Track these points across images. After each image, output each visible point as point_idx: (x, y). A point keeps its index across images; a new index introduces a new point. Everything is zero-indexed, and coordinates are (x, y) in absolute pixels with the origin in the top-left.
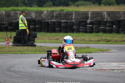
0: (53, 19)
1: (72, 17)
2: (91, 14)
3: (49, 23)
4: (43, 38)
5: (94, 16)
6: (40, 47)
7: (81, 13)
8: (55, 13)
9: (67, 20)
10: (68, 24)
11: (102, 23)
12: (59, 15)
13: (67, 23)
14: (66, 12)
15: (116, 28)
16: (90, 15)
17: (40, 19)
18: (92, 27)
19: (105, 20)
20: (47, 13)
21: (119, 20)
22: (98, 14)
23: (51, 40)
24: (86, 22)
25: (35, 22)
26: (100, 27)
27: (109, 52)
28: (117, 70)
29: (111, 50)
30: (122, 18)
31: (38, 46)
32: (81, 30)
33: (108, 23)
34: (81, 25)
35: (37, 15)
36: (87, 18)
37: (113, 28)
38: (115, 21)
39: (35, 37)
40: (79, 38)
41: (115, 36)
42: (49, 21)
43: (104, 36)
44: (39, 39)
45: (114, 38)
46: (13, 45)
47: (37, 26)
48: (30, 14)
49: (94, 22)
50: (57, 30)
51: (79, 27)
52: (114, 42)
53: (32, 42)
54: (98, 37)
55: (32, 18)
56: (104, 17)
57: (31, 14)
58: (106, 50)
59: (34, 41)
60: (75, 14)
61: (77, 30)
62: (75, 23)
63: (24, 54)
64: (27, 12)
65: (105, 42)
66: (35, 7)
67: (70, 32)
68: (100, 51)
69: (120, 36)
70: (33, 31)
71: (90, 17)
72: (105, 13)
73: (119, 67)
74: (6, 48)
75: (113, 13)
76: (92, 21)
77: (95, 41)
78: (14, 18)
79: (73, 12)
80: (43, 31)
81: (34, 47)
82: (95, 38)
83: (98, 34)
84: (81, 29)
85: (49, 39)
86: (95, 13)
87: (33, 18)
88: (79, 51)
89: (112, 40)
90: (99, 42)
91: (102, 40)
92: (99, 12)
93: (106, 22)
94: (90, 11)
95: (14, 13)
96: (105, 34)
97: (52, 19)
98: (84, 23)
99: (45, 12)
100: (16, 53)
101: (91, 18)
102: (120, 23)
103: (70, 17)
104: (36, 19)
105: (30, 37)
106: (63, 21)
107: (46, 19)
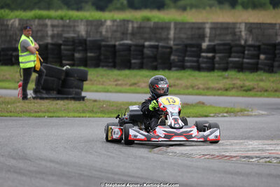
0: (126, 40)
1: (168, 34)
2: (211, 29)
3: (117, 48)
4: (104, 82)
5: (218, 32)
6: (95, 101)
7: (187, 26)
8: (130, 26)
9: (157, 41)
10: (160, 49)
11: (234, 49)
12: (140, 31)
13: (156, 47)
14: (155, 23)
15: (266, 61)
16: (208, 31)
17: (98, 37)
18: (213, 58)
19: (243, 42)
20: (113, 25)
21: (274, 42)
22: (227, 28)
23: (121, 85)
24: (199, 46)
25: (86, 44)
26: (230, 57)
27: (248, 116)
28: (257, 157)
29: (252, 110)
30: (279, 39)
32: (188, 64)
33: (249, 50)
34: (188, 53)
35: (89, 28)
36: (202, 37)
37: (260, 61)
38: (264, 44)
39: (83, 78)
40: (184, 82)
41: (264, 78)
42: (117, 43)
43: (239, 79)
44: (93, 84)
45: (262, 84)
46: (34, 96)
47: (89, 54)
48: (74, 26)
49: (217, 47)
50: (135, 63)
51: (185, 57)
52: (261, 91)
53: (77, 90)
54: (225, 81)
55: (78, 36)
56: (240, 37)
57: (78, 26)
58: (241, 111)
59: (82, 89)
60: (175, 29)
61: (179, 63)
62: (174, 47)
63: (56, 117)
64: (68, 21)
65: (239, 93)
66: (88, 10)
67: (164, 69)
68: (227, 112)
69: (275, 78)
70: (78, 65)
71: (208, 35)
72: (243, 27)
73: (263, 150)
74: (18, 104)
75: (260, 26)
76: (213, 43)
77: (218, 90)
78: (39, 34)
79: (170, 23)
80: (103, 67)
81: (82, 101)
82: (217, 83)
83: (226, 74)
84: (188, 61)
85: (115, 83)
86: (219, 26)
87: (82, 36)
89: (256, 87)
90: (228, 93)
91: (233, 88)
92: (228, 23)
93: (244, 47)
94: (210, 21)
95: (39, 25)
96: (241, 74)
97: (122, 40)
98: (194, 49)
99: (109, 23)
100: (39, 114)
101: (210, 37)
102: (275, 50)
103: (164, 35)
104: (87, 37)
105: (72, 78)
106: (147, 43)
107: (109, 39)
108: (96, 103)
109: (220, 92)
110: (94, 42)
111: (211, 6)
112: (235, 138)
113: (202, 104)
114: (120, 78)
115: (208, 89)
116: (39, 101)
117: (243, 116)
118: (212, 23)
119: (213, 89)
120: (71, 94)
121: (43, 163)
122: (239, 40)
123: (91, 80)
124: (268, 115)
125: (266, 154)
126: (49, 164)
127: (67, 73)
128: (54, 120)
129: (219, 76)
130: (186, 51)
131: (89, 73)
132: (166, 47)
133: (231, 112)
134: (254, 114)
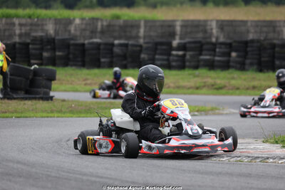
0: (96, 38)
1: (139, 32)
2: (182, 26)
3: (86, 46)
4: (73, 81)
5: (189, 30)
6: (64, 101)
7: (158, 24)
8: (99, 24)
9: (126, 40)
10: (130, 48)
11: (205, 47)
12: (109, 29)
13: (126, 45)
14: (125, 21)
15: (238, 59)
16: (178, 29)
17: (66, 36)
18: (184, 56)
19: (214, 40)
20: (82, 24)
21: (244, 39)
22: (197, 26)
23: (90, 84)
24: (170, 44)
25: (54, 43)
26: (201, 54)
27: (219, 114)
28: (227, 156)
29: (223, 109)
30: (251, 37)
31: (57, 100)
32: (158, 63)
33: (220, 48)
34: (158, 52)
35: (58, 27)
36: (173, 35)
37: (231, 59)
38: (235, 42)
39: (52, 78)
41: (235, 76)
42: (86, 42)
43: (210, 77)
44: (61, 84)
45: (233, 82)
47: (58, 53)
48: (43, 25)
49: (188, 45)
50: (104, 62)
51: (155, 54)
52: (232, 89)
54: (196, 79)
56: (211, 34)
57: (46, 25)
58: (212, 110)
59: (50, 89)
60: (145, 26)
61: (149, 62)
62: (145, 46)
63: (24, 117)
64: (36, 20)
65: (210, 92)
66: (57, 9)
67: (133, 67)
68: (198, 111)
69: (246, 76)
70: (47, 65)
71: (178, 33)
72: (214, 24)
75: (231, 23)
76: (183, 41)
77: (189, 88)
78: (7, 33)
79: (140, 21)
80: (72, 66)
81: (50, 101)
82: (189, 82)
83: (197, 72)
84: (158, 60)
85: (84, 82)
86: (190, 23)
87: (51, 35)
89: (227, 85)
90: (199, 91)
91: (204, 86)
92: (199, 21)
93: (214, 45)
94: (181, 18)
95: (7, 24)
96: (212, 72)
97: (91, 38)
98: (164, 47)
100: (7, 115)
101: (181, 35)
102: (247, 47)
103: (134, 33)
104: (55, 36)
105: (41, 78)
106: (116, 42)
107: (78, 38)
108: (64, 103)
109: (190, 91)
110: (63, 40)
111: (182, 3)
114: (89, 77)
115: (178, 87)
116: (6, 101)
117: (215, 114)
118: (183, 21)
119: (183, 87)
120: (40, 94)
121: (11, 164)
122: (210, 37)
123: (59, 80)
126: (15, 166)
127: (35, 71)
128: (21, 120)
129: (190, 74)
130: (156, 49)
131: (58, 73)
132: (136, 46)
133: (201, 111)
134: (225, 112)
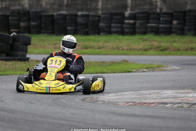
0: (63, 11)
1: (97, 5)
3: (55, 17)
4: (45, 46)
5: (138, 3)
6: (38, 61)
9: (87, 11)
10: (90, 18)
11: (151, 16)
13: (87, 16)
15: (178, 26)
16: (129, 2)
17: (39, 9)
18: (135, 24)
19: (158, 11)
21: (184, 10)
24: (123, 14)
25: (29, 15)
26: (148, 23)
27: (164, 70)
28: (171, 103)
29: (167, 66)
30: (188, 7)
31: (32, 61)
33: (163, 17)
34: (114, 21)
35: (32, 2)
36: (125, 7)
37: (173, 26)
38: (176, 12)
39: (28, 43)
40: (111, 44)
41: (176, 39)
42: (55, 14)
43: (156, 41)
44: (36, 48)
45: (175, 45)
47: (33, 23)
49: (137, 15)
50: (70, 30)
51: (111, 23)
52: (174, 51)
53: (22, 52)
54: (144, 42)
55: (23, 8)
56: (156, 6)
58: (158, 67)
59: (27, 52)
61: (106, 29)
62: (102, 16)
63: (6, 75)
65: (157, 52)
67: (94, 34)
68: (146, 68)
69: (185, 40)
70: (23, 33)
71: (130, 5)
73: (176, 98)
76: (133, 12)
77: (139, 50)
80: (44, 33)
81: (27, 62)
82: (138, 45)
83: (145, 37)
84: (114, 27)
85: (54, 47)
87: (26, 9)
88: (108, 70)
89: (170, 47)
90: (147, 52)
91: (152, 48)
93: (159, 14)
96: (157, 36)
97: (59, 11)
98: (118, 17)
101: (131, 7)
102: (185, 16)
103: (93, 6)
104: (30, 9)
105: (19, 43)
106: (79, 13)
107: (49, 11)
109: (140, 52)
110: (36, 13)
112: (154, 89)
113: (126, 62)
115: (131, 49)
117: (160, 71)
119: (134, 49)
120: (18, 56)
122: (155, 8)
123: (34, 45)
124: (180, 70)
125: (179, 101)
127: (14, 38)
129: (139, 39)
130: (112, 19)
131: (32, 39)
132: (95, 16)
133: (149, 68)
134: (169, 69)
